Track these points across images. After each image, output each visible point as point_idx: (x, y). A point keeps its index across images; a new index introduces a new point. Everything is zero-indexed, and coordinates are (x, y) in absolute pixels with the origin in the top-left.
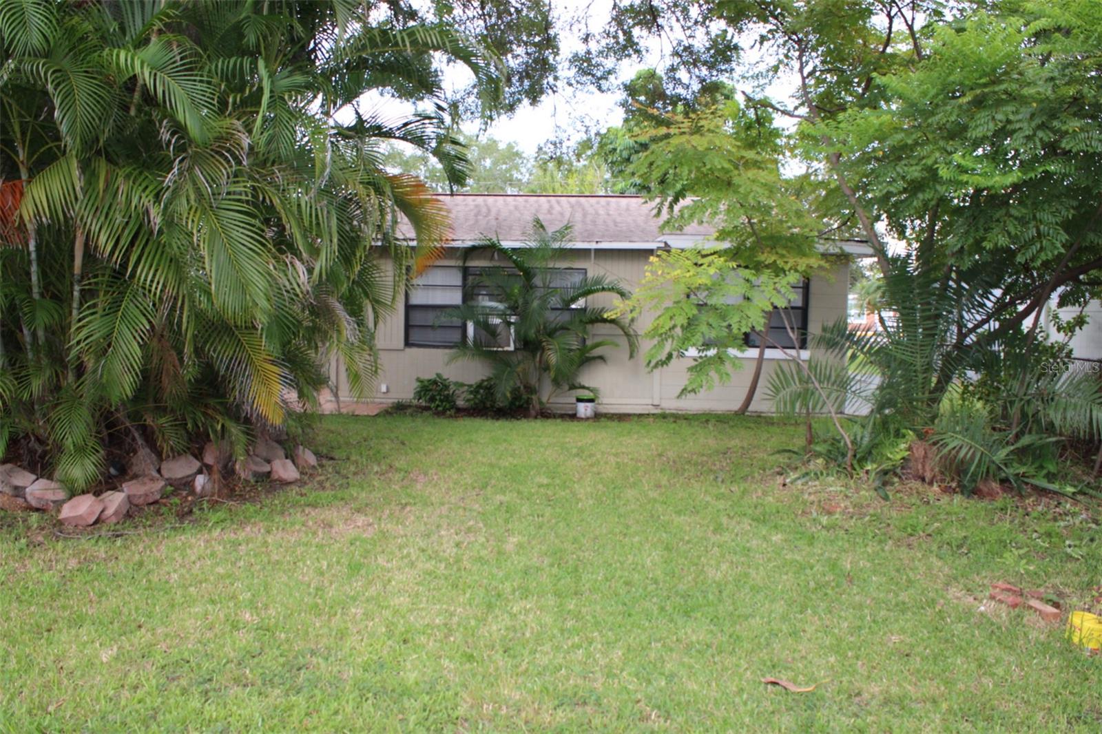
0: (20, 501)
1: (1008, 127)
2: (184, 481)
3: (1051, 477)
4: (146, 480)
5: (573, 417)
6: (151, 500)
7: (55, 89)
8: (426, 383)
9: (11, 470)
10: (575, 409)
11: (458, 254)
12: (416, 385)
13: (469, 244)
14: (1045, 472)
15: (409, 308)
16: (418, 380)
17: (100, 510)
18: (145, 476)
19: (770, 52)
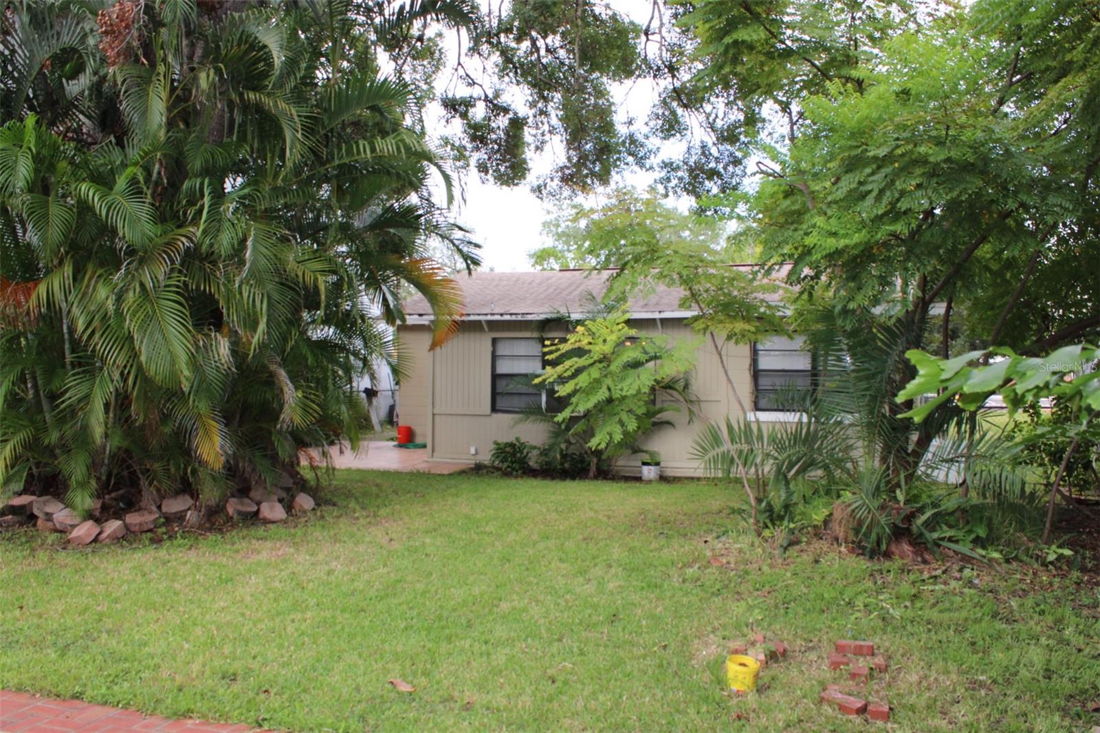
0: (49, 524)
1: (861, 188)
2: (178, 515)
3: (978, 542)
4: (146, 512)
5: (638, 479)
6: (146, 529)
7: (28, 216)
8: (502, 446)
9: (47, 501)
10: (641, 472)
11: (533, 326)
12: (493, 446)
13: (542, 317)
14: (973, 536)
15: (495, 377)
16: (496, 443)
17: (97, 532)
18: (146, 509)
19: (781, 123)
